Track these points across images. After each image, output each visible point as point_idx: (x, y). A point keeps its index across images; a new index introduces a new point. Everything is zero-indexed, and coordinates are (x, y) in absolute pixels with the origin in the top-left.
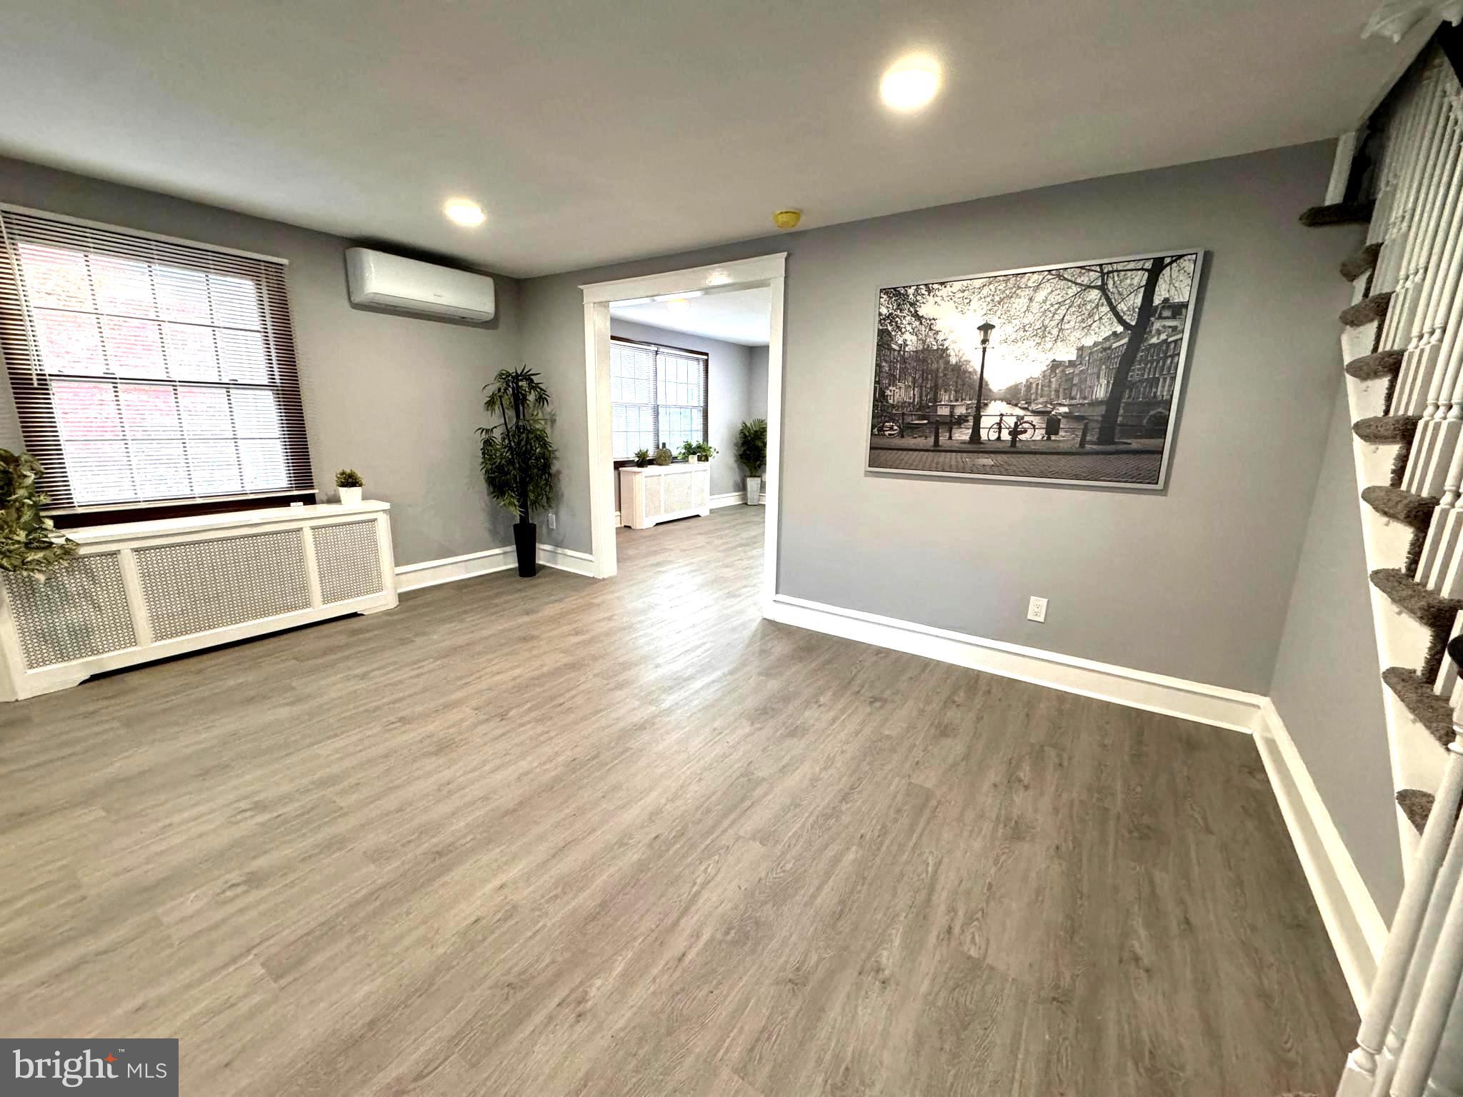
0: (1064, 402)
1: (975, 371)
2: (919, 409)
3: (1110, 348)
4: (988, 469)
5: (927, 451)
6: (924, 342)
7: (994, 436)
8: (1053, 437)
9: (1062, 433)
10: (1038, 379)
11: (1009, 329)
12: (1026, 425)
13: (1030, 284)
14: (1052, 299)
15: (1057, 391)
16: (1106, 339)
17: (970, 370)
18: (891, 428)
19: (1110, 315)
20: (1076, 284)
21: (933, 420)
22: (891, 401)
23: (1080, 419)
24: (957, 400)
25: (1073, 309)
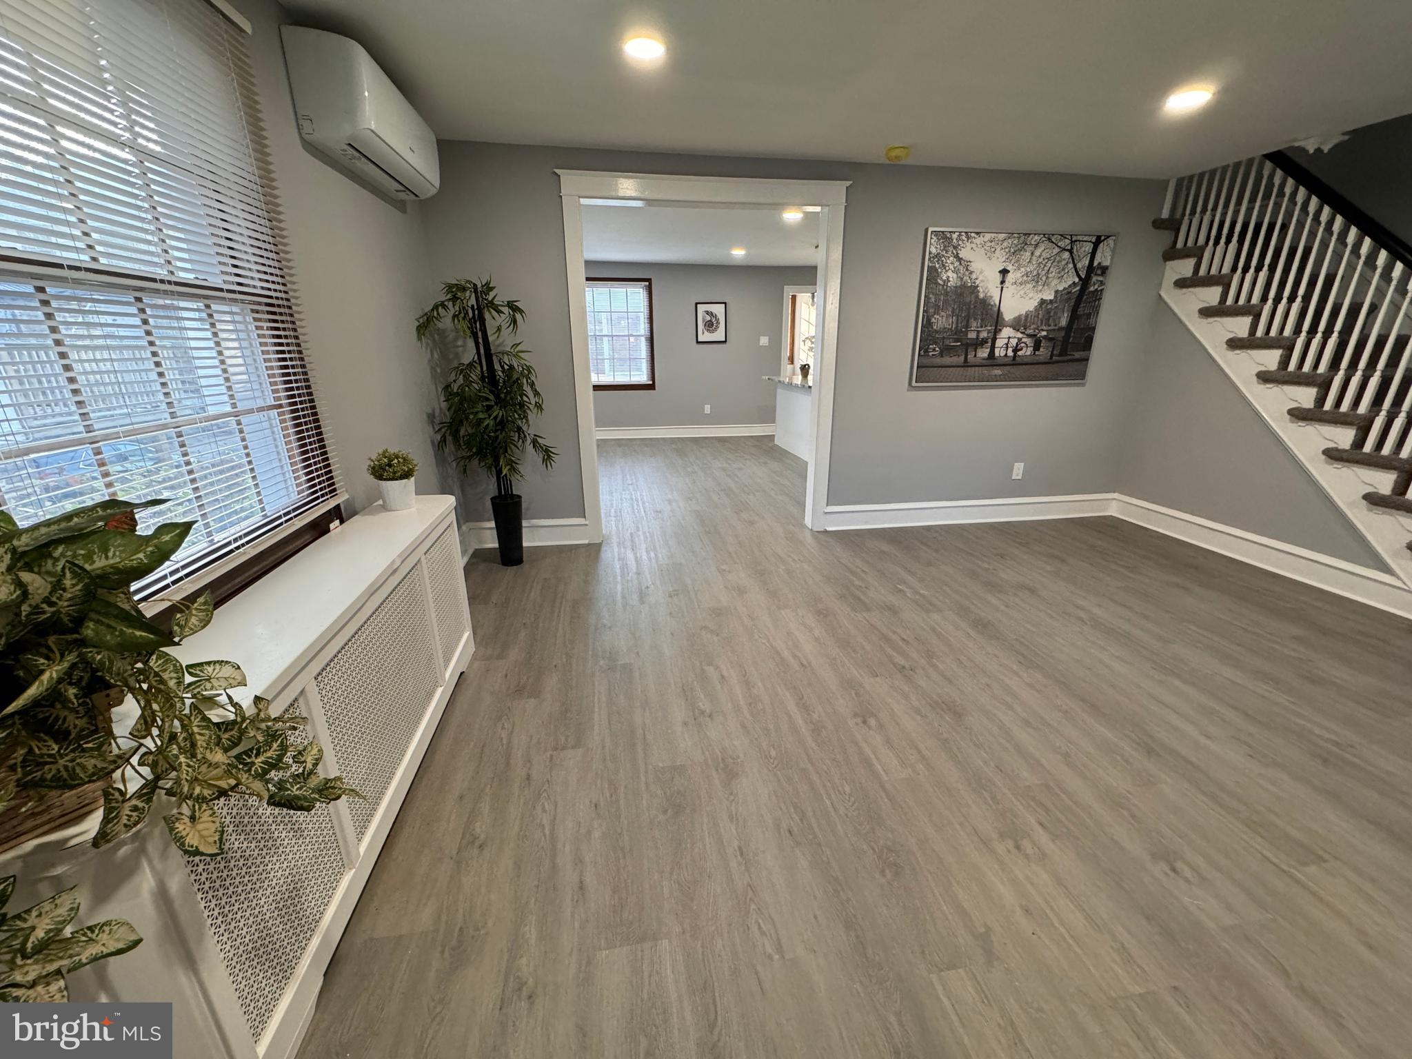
0: (1045, 328)
1: (995, 305)
2: (956, 333)
3: (1070, 292)
4: (998, 378)
5: (958, 367)
6: (962, 279)
7: (1003, 354)
8: (1037, 353)
9: (1041, 349)
10: (1031, 312)
11: (1019, 275)
12: (1023, 345)
13: (1033, 243)
14: (1045, 255)
15: (1042, 321)
16: (1070, 286)
17: (992, 303)
18: (934, 350)
19: (1073, 270)
20: (1058, 246)
21: (964, 342)
22: (935, 327)
23: (1051, 339)
24: (982, 327)
25: (1054, 264)
